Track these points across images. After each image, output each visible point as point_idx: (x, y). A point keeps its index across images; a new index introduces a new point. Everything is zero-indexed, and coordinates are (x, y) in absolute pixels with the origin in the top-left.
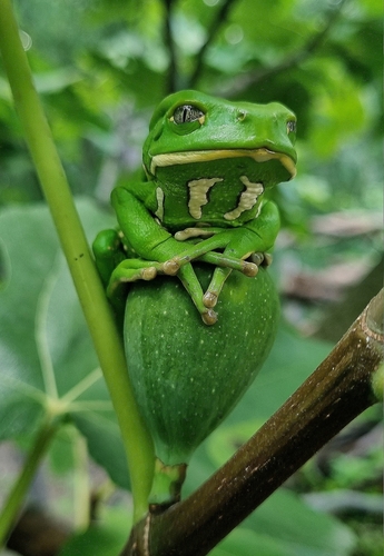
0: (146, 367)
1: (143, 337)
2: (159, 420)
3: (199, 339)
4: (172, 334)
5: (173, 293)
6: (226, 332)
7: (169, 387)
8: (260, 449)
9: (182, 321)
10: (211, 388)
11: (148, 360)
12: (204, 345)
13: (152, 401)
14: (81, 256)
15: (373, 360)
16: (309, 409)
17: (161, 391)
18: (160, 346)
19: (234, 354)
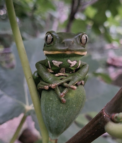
0: (46, 113)
1: (45, 105)
2: (50, 127)
3: (60, 107)
4: (53, 105)
5: (54, 93)
6: (68, 105)
7: (52, 119)
8: (75, 140)
9: (56, 102)
10: (64, 120)
11: (46, 111)
12: (62, 109)
13: (47, 122)
14: (30, 78)
15: (105, 122)
16: (88, 132)
17: (50, 120)
18: (49, 108)
19: (70, 112)
